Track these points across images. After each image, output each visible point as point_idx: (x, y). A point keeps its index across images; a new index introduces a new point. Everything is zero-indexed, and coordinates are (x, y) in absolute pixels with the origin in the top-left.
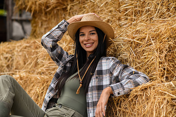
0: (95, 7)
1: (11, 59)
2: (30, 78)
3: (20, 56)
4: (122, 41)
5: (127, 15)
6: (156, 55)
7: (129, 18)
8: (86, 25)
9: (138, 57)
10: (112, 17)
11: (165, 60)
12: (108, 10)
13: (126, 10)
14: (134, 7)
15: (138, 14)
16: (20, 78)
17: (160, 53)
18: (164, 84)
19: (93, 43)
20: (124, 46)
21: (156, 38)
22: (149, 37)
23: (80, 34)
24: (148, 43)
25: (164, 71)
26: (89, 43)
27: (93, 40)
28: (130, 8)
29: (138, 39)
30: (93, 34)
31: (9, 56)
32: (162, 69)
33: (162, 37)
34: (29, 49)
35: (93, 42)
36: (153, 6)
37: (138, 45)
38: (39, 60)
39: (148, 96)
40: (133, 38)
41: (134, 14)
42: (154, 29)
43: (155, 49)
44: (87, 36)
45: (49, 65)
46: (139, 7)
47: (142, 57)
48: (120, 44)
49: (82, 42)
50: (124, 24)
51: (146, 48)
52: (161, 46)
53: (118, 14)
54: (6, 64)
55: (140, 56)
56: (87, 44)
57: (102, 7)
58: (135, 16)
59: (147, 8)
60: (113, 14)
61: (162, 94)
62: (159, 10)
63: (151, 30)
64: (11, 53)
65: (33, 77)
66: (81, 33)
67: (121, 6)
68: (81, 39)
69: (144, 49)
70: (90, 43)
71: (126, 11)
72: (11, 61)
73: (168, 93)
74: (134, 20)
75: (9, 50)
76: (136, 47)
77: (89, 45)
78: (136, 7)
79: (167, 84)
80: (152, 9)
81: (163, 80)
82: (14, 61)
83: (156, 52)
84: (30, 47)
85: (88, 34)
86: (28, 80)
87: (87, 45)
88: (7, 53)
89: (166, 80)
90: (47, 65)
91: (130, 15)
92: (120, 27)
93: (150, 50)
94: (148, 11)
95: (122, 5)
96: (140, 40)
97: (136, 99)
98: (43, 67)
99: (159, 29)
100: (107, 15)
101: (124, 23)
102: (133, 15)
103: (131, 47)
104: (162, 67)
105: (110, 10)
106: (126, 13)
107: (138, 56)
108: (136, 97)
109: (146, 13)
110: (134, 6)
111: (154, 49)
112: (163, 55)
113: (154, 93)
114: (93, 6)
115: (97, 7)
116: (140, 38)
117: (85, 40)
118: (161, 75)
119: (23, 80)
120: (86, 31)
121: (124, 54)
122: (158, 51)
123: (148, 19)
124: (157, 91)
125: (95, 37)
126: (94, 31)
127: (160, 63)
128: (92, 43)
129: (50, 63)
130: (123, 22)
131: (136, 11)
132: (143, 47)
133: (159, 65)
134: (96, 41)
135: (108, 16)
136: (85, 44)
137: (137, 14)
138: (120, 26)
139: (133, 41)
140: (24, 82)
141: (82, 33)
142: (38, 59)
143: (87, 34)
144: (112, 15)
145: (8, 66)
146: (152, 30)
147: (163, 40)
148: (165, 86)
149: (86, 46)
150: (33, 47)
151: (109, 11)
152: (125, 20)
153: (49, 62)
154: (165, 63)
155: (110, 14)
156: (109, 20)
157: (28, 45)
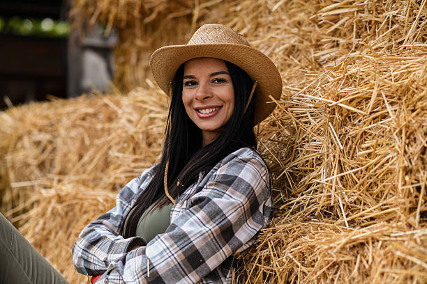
0: (261, 12)
1: (50, 148)
2: (81, 199)
3: (72, 138)
4: (311, 105)
5: (338, 35)
6: (397, 147)
7: (342, 41)
8: (203, 55)
9: (351, 152)
10: (300, 39)
11: (420, 163)
12: (293, 19)
13: (336, 19)
14: (357, 12)
15: (366, 30)
16: (56, 197)
17: (407, 141)
18: (413, 234)
19: (221, 107)
20: (315, 119)
21: (399, 99)
22: (379, 95)
23: (185, 80)
24: (377, 112)
25: (416, 193)
26: (209, 108)
27: (220, 99)
28: (346, 13)
29: (351, 101)
30: (220, 81)
31: (44, 137)
32: (412, 190)
33: (416, 97)
34: (94, 120)
35: (219, 103)
36: (405, 9)
37: (349, 117)
38: (111, 153)
39: (367, 266)
40: (338, 97)
41: (355, 30)
42: (395, 73)
43: (394, 131)
44: (205, 87)
45: (133, 165)
46: (369, 11)
47: (361, 153)
48: (304, 113)
49: (190, 103)
50: (330, 59)
51: (372, 125)
52: (414, 121)
53: (315, 30)
54: (36, 158)
55: (355, 149)
56: (202, 109)
57: (277, 11)
58: (358, 36)
59: (390, 14)
60: (303, 31)
61: (403, 263)
62: (421, 19)
63: (388, 74)
64: (51, 132)
65: (89, 197)
66: (187, 77)
67: (323, 7)
68: (188, 94)
69: (365, 128)
70: (212, 107)
71: (336, 23)
72: (51, 153)
73: (419, 262)
74: (356, 48)
75: (45, 122)
76: (344, 123)
77: (208, 111)
78: (362, 11)
79: (421, 234)
80: (401, 17)
81: (411, 220)
82: (57, 153)
83: (396, 138)
84: (95, 115)
85: (207, 82)
86: (77, 203)
87: (204, 111)
88: (40, 130)
89: (420, 222)
90: (129, 166)
91: (345, 35)
92: (318, 66)
93: (382, 134)
94: (393, 23)
95: (326, 6)
96: (354, 103)
97: (336, 273)
98: (119, 171)
99: (410, 72)
100: (288, 33)
101: (328, 56)
102: (354, 34)
103: (332, 123)
104: (412, 184)
105: (297, 19)
106: (333, 28)
107: (351, 148)
108: (337, 266)
109: (388, 28)
110: (356, 9)
111: (392, 130)
112: (415, 149)
113: (382, 260)
114: (257, 9)
115: (267, 11)
116: (355, 96)
117: (197, 99)
118: (409, 206)
119: (65, 204)
120: (201, 72)
121: (315, 141)
122: (403, 135)
123: (391, 43)
124: (389, 255)
125: (224, 91)
126: (222, 73)
127: (408, 171)
128: (215, 107)
129: (136, 161)
130: (326, 53)
131: (360, 21)
132: (365, 123)
133: (403, 178)
134: (229, 101)
135: (290, 35)
136: (197, 110)
137: (363, 30)
138: (320, 65)
139: (336, 105)
140: (65, 209)
141: (191, 77)
142: (110, 148)
143: (202, 82)
144: (301, 33)
145: (41, 166)
146: (391, 76)
147: (418, 103)
148: (415, 241)
149: (201, 115)
150: (102, 116)
151: (294, 22)
152: (333, 47)
153: (134, 157)
154: (422, 172)
155: (295, 30)
156: (294, 46)
157: (90, 110)
